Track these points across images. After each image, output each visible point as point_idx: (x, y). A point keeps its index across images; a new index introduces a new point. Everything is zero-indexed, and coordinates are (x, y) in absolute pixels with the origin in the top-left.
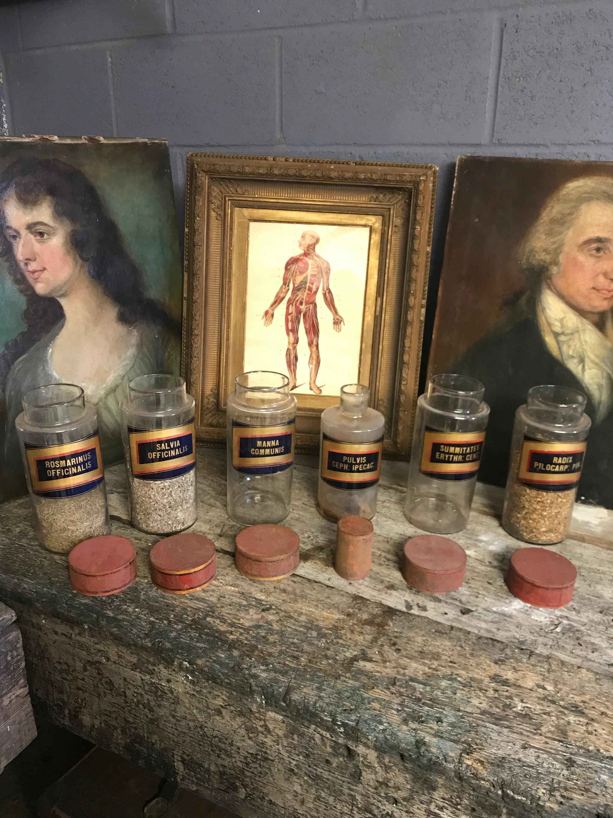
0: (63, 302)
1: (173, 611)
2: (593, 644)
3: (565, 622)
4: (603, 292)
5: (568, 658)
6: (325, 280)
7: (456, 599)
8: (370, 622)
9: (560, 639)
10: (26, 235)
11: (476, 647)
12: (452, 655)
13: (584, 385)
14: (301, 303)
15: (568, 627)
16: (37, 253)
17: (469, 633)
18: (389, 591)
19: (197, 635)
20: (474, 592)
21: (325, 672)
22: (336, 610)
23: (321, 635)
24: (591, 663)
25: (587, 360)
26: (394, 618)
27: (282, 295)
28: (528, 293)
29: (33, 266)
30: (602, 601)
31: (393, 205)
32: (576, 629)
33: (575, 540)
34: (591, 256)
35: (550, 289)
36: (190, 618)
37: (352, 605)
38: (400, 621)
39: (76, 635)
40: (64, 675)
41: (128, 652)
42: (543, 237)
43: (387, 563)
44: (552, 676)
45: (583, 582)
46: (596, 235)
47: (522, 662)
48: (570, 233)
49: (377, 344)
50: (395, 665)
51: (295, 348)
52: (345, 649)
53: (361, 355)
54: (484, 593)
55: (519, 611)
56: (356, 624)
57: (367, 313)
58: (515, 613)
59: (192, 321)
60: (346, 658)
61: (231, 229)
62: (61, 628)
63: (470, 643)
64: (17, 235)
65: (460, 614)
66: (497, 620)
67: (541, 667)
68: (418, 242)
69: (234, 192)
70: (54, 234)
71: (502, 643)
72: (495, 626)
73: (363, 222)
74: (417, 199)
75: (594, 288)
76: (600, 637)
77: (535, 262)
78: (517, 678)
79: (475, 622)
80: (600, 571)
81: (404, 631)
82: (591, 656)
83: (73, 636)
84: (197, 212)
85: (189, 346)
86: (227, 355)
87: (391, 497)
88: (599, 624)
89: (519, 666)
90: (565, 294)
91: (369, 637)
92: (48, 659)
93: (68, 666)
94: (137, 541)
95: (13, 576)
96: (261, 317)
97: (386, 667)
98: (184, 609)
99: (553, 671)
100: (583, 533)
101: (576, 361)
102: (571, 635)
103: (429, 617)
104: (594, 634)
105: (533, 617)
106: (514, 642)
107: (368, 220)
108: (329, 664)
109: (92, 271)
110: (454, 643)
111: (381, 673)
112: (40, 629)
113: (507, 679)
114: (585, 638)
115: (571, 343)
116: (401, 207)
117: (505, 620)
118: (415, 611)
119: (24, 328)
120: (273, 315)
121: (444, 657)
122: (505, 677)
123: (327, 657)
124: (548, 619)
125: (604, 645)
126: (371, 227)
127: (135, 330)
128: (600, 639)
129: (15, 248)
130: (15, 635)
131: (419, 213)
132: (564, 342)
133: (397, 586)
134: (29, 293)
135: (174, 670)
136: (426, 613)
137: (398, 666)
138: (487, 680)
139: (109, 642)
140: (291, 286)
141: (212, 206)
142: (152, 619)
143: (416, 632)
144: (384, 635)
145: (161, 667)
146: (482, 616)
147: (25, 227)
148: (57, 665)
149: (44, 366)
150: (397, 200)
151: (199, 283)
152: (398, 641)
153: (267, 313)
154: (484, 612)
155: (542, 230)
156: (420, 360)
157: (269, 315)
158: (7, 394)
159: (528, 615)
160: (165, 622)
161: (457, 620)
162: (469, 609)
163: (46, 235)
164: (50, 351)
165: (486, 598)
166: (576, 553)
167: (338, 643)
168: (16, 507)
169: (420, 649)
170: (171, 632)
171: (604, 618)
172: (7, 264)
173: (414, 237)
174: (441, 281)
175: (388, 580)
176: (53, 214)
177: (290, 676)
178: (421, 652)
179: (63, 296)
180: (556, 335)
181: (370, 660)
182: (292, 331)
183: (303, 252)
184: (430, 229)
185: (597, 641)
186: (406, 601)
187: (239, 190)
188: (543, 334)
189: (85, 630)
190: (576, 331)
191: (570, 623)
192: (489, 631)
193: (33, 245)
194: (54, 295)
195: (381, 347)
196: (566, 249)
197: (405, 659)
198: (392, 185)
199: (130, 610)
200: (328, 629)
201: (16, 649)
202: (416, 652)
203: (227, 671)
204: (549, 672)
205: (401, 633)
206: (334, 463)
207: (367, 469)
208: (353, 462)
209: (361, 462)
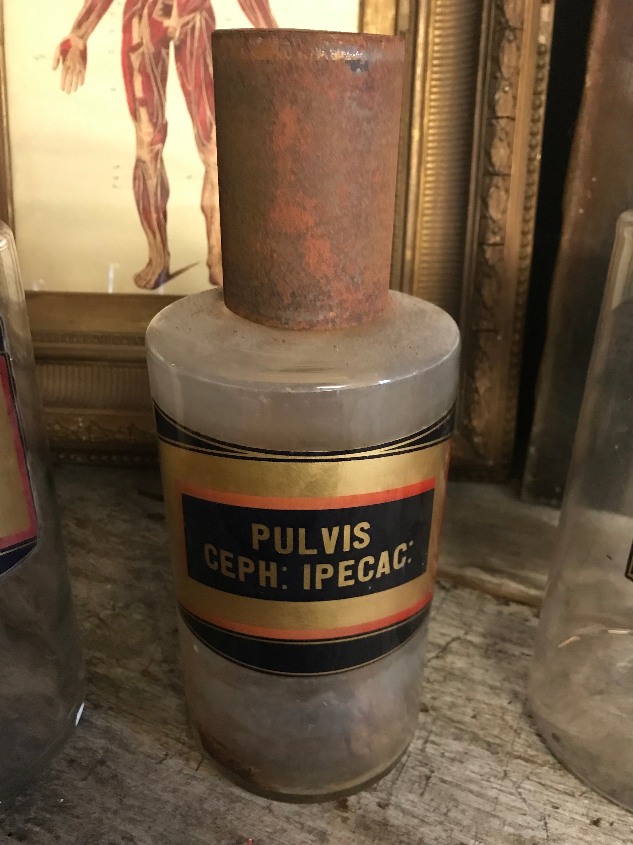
14: (167, 11)
51: (157, 157)
87: (468, 627)
96: (51, 63)
120: (83, 55)
153: (65, 48)
156: (536, 177)
182: (144, 103)
195: (416, 134)
206: (211, 551)
207: (378, 575)
208: (303, 550)
209: (346, 548)
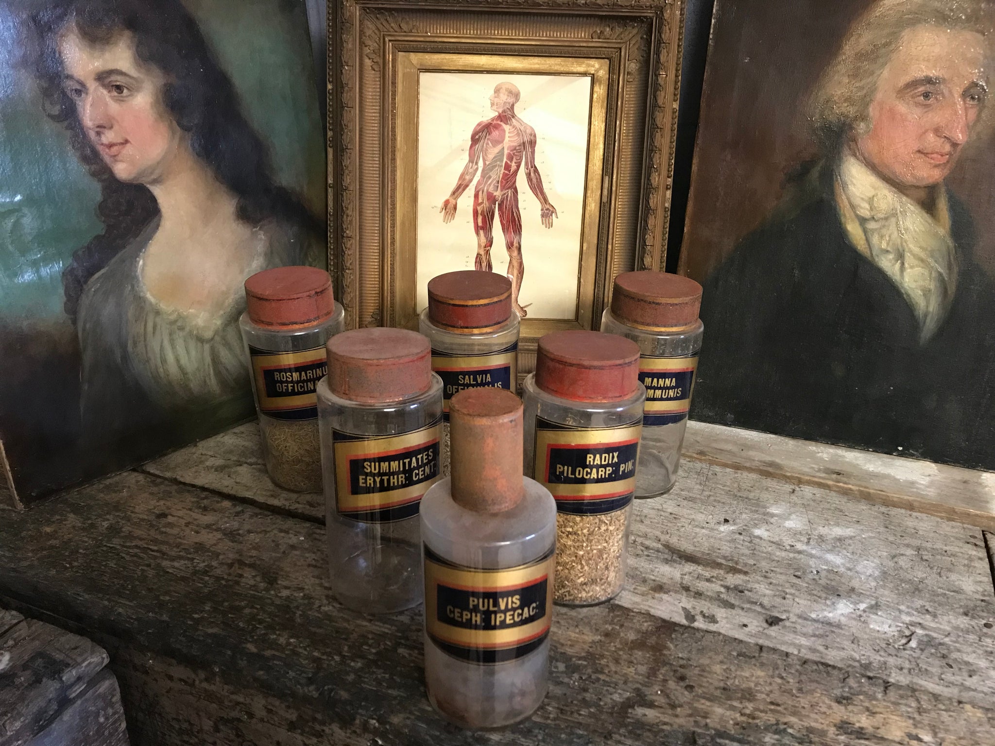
0: (157, 191)
1: (346, 639)
2: (967, 663)
3: (920, 631)
4: (935, 156)
5: (937, 687)
6: (529, 154)
7: (756, 603)
8: (639, 644)
9: (919, 658)
10: (95, 90)
11: (804, 678)
12: (771, 692)
13: (903, 291)
14: (496, 189)
15: (925, 639)
16: (114, 118)
17: (787, 654)
18: (657, 595)
19: (387, 676)
20: (778, 590)
21: (586, 727)
22: (588, 628)
23: (572, 669)
24: (972, 693)
25: (907, 255)
26: (673, 636)
27: (467, 177)
28: (822, 163)
29: (109, 137)
30: (962, 597)
31: (625, 43)
32: (937, 641)
33: (901, 508)
34: (917, 104)
35: (855, 155)
36: (374, 651)
37: (610, 619)
38: (683, 641)
39: (201, 682)
40: (186, 738)
41: (283, 706)
42: (846, 80)
43: (646, 553)
44: (926, 719)
45: (928, 569)
46: (924, 74)
47: (876, 699)
48: (886, 73)
49: (604, 243)
50: (690, 712)
51: (487, 253)
52: (611, 690)
53: (581, 260)
54: (793, 591)
55: (849, 616)
56: (620, 649)
57: (589, 200)
58: (843, 620)
59: (342, 216)
60: (615, 704)
61: (394, 83)
62: (179, 671)
63: (793, 671)
64: (81, 90)
65: (765, 625)
66: (821, 632)
67: (906, 705)
68: (663, 94)
69: (398, 30)
70: (138, 89)
71: (840, 669)
72: (820, 641)
73: (581, 69)
74: (660, 33)
75: (919, 151)
76: (974, 652)
77: (832, 118)
78: (876, 724)
79: (790, 637)
80: (949, 553)
81: (693, 657)
82: (970, 682)
83: (197, 682)
84: (344, 59)
85: (340, 254)
86: (392, 265)
88: (968, 632)
89: (874, 706)
90: (876, 161)
91: (643, 669)
92: (160, 714)
93: (190, 724)
94: (282, 534)
95: (100, 595)
97: (677, 716)
98: (363, 636)
99: (926, 711)
100: (911, 498)
101: (891, 256)
102: (933, 651)
103: (722, 631)
104: (965, 648)
105: (872, 626)
106: (855, 667)
107: (589, 65)
108: (591, 715)
109: (196, 146)
110: (771, 673)
111: (671, 725)
112: (146, 673)
113: (862, 728)
114: (955, 655)
115: (884, 231)
116: (637, 46)
117: (833, 632)
118: (700, 624)
119: (100, 229)
120: (455, 208)
121: (760, 696)
122: (857, 725)
123: (585, 703)
124: (893, 628)
125: (983, 663)
126: (593, 77)
127: (262, 232)
128: (974, 655)
129: (80, 109)
130: (108, 684)
131: (664, 52)
132: (873, 231)
133: (666, 587)
134: (105, 176)
135: (355, 732)
136: (716, 625)
137: (695, 713)
138: (832, 730)
139: (252, 691)
140: (481, 163)
141: (367, 50)
142: (316, 654)
143: (710, 658)
144: (665, 663)
145: (335, 727)
146: (798, 627)
147: (93, 76)
148: (174, 723)
149: (133, 286)
150: (631, 35)
151: (351, 160)
152: (688, 673)
153: (447, 203)
154: (800, 621)
155: (843, 71)
157: (450, 209)
158: (80, 325)
159: (864, 622)
160: (337, 658)
161: (761, 634)
162: (777, 618)
163: (125, 91)
164: (141, 263)
165: (797, 600)
166: (907, 527)
167: (598, 679)
168: (101, 491)
169: (722, 684)
170: (347, 673)
171: (973, 623)
172: (69, 133)
173: (657, 87)
174: (696, 150)
175: (653, 578)
176: (135, 59)
177: (536, 736)
178: (724, 689)
179: (156, 181)
180: (863, 221)
181: (651, 705)
182: (482, 228)
183: (497, 114)
184: (677, 76)
185: (971, 658)
186: (684, 609)
187: (404, 27)
188: (843, 220)
189: (214, 674)
190: (892, 214)
191: (927, 632)
192: (813, 650)
193: (106, 104)
194: (143, 180)
195: (610, 247)
196: (879, 96)
197: (703, 701)
198: (625, 12)
199: (282, 641)
200: (580, 658)
201: (112, 705)
202: (716, 688)
203: (438, 733)
204: (920, 713)
205: (689, 660)
206: (450, 609)
207: (524, 618)
208: (491, 608)
209: (510, 607)
